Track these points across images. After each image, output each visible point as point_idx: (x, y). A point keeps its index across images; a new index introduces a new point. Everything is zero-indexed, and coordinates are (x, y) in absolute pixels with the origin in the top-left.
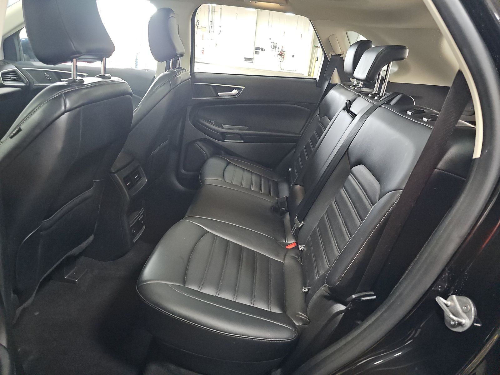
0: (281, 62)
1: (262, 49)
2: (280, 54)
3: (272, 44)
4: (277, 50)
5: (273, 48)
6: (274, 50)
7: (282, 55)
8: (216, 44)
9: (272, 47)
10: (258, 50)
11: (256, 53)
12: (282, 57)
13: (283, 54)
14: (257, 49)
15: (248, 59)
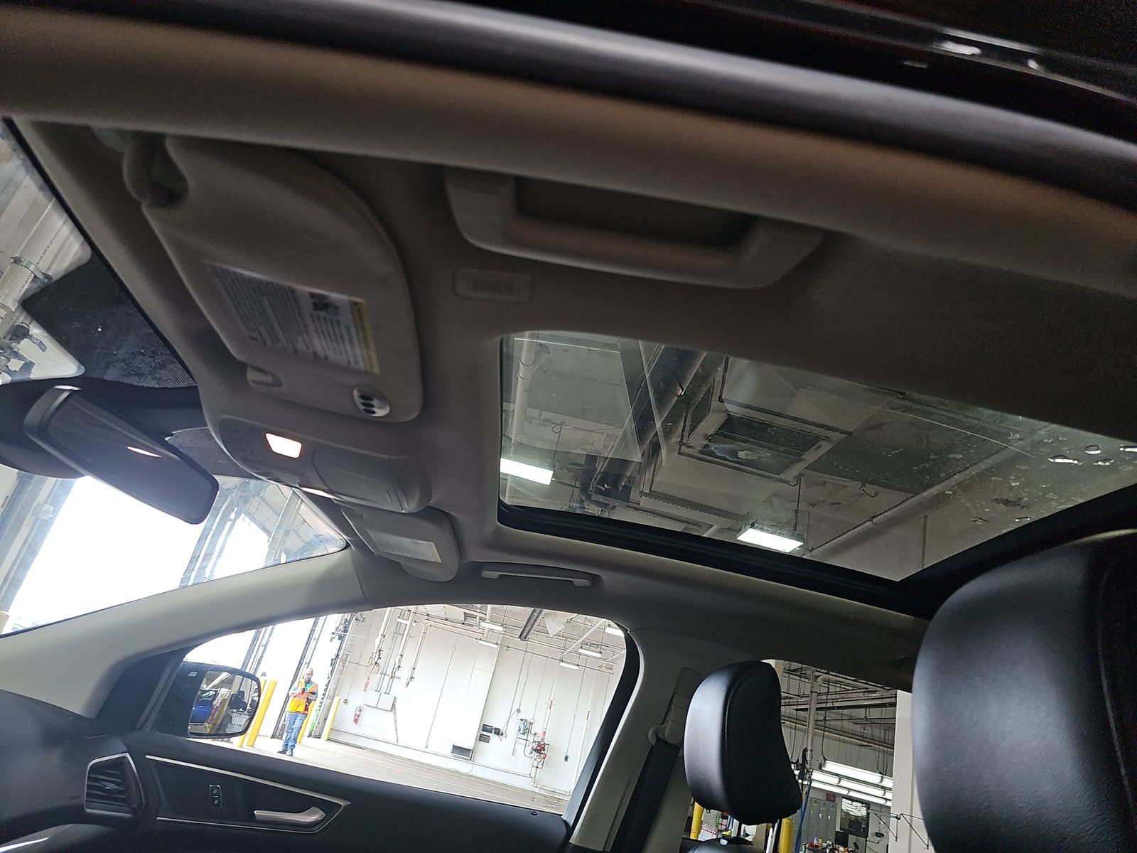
0: (537, 767)
1: (498, 732)
2: (538, 748)
3: (522, 722)
4: (531, 738)
5: (522, 732)
6: (525, 737)
7: (542, 751)
8: (394, 705)
9: (519, 730)
10: (486, 732)
11: (482, 738)
12: (542, 756)
13: (544, 750)
14: (485, 728)
15: (459, 751)
